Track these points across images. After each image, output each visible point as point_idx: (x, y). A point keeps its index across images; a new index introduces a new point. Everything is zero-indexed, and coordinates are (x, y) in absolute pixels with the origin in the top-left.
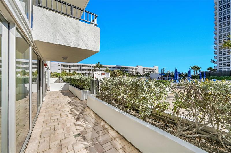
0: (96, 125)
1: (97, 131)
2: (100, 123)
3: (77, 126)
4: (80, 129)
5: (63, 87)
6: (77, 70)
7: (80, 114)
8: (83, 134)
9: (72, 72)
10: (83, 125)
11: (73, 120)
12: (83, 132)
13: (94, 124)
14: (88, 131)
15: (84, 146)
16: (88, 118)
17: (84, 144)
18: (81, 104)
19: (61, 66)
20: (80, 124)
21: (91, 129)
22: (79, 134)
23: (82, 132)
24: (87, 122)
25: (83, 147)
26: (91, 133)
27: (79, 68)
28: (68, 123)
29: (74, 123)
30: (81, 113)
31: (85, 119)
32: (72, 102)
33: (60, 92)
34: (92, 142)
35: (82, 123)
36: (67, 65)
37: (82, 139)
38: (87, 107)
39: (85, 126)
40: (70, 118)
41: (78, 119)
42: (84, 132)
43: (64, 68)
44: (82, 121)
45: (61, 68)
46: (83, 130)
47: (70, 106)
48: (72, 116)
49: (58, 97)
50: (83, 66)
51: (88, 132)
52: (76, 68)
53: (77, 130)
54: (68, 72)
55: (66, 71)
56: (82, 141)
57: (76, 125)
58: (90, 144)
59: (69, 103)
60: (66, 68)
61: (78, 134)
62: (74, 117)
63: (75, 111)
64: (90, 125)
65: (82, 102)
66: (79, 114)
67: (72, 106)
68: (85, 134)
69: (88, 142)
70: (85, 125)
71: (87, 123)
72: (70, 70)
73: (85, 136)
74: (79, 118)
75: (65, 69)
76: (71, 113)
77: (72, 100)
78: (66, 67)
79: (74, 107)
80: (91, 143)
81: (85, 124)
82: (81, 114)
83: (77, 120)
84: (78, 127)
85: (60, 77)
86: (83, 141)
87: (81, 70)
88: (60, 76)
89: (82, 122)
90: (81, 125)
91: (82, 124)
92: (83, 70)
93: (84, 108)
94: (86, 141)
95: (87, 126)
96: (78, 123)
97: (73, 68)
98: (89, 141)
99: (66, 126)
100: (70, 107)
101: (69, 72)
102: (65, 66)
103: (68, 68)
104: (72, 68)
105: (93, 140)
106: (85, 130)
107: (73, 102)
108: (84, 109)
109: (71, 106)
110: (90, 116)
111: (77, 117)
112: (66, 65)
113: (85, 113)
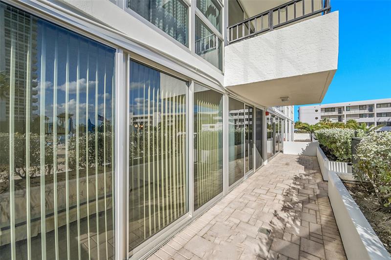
0: (312, 238)
1: (302, 249)
2: (325, 241)
3: (276, 218)
4: (276, 225)
5: (304, 149)
6: (361, 116)
7: (299, 202)
8: (274, 235)
9: (344, 121)
10: (288, 222)
11: (278, 206)
12: (277, 232)
13: (310, 235)
14: (287, 237)
15: (258, 251)
16: (309, 217)
17: (261, 250)
18: (317, 187)
19: (319, 111)
20: (283, 217)
21: (295, 238)
22: (269, 231)
23: (275, 231)
24: (298, 223)
25: (255, 251)
26: (288, 243)
27: (367, 111)
28: (268, 206)
29: (275, 211)
30: (303, 202)
31: (300, 216)
32: (304, 177)
33: (298, 157)
34: (276, 256)
35: (288, 218)
36: (334, 108)
37: (266, 239)
38: (326, 198)
39: (288, 225)
40: (276, 201)
41: (287, 209)
42: (277, 234)
43: (326, 114)
44: (291, 216)
45: (320, 114)
46: (280, 228)
47: (293, 183)
48: (283, 199)
49: (287, 164)
50: (380, 105)
51: (284, 238)
52: (358, 112)
53: (271, 223)
54: (334, 121)
55: (331, 119)
56: (262, 242)
57: (276, 216)
58: (269, 256)
59: (296, 178)
60: (330, 114)
61: (267, 230)
62: (283, 203)
63: (294, 195)
64: (300, 231)
65: (324, 185)
66: (297, 203)
67: (298, 185)
68: (276, 237)
69: (268, 251)
70: (291, 225)
71: (296, 225)
72: (340, 118)
73: (275, 240)
74: (292, 209)
75: (330, 117)
76: (285, 194)
77: (305, 175)
78: (332, 111)
79: (299, 187)
80: (273, 256)
81: (292, 223)
82: (301, 205)
83: (285, 209)
84: (276, 221)
85: (312, 132)
86: (265, 244)
87: (371, 116)
88: (314, 129)
89: (290, 218)
90: (283, 220)
91: (286, 220)
92: (379, 115)
93: (318, 197)
94: (268, 248)
95: (292, 227)
96: (283, 215)
97: (348, 113)
98: (271, 251)
99: (262, 209)
100: (293, 185)
101: (337, 121)
102: (328, 111)
103: (336, 113)
104: (345, 113)
105: (280, 255)
106: (284, 232)
107: (305, 179)
108: (315, 199)
109: (295, 184)
110: (315, 216)
111: (288, 205)
112: (332, 108)
113: (309, 206)
